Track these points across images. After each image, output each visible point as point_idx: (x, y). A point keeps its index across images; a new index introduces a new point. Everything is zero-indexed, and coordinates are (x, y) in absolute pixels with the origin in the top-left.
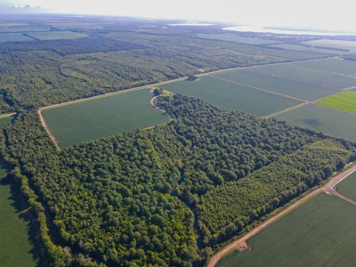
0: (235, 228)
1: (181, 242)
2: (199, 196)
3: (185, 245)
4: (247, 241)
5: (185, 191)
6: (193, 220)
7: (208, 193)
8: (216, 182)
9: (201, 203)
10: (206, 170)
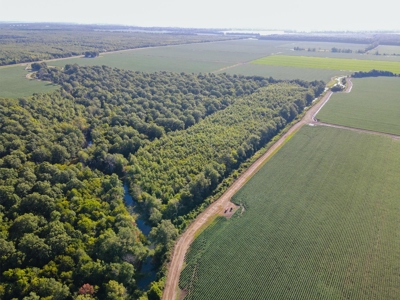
0: (207, 182)
1: (100, 229)
2: (126, 156)
3: (110, 232)
4: (233, 200)
5: (97, 154)
6: (120, 189)
7: (141, 150)
8: (152, 135)
9: (131, 163)
10: (131, 124)
